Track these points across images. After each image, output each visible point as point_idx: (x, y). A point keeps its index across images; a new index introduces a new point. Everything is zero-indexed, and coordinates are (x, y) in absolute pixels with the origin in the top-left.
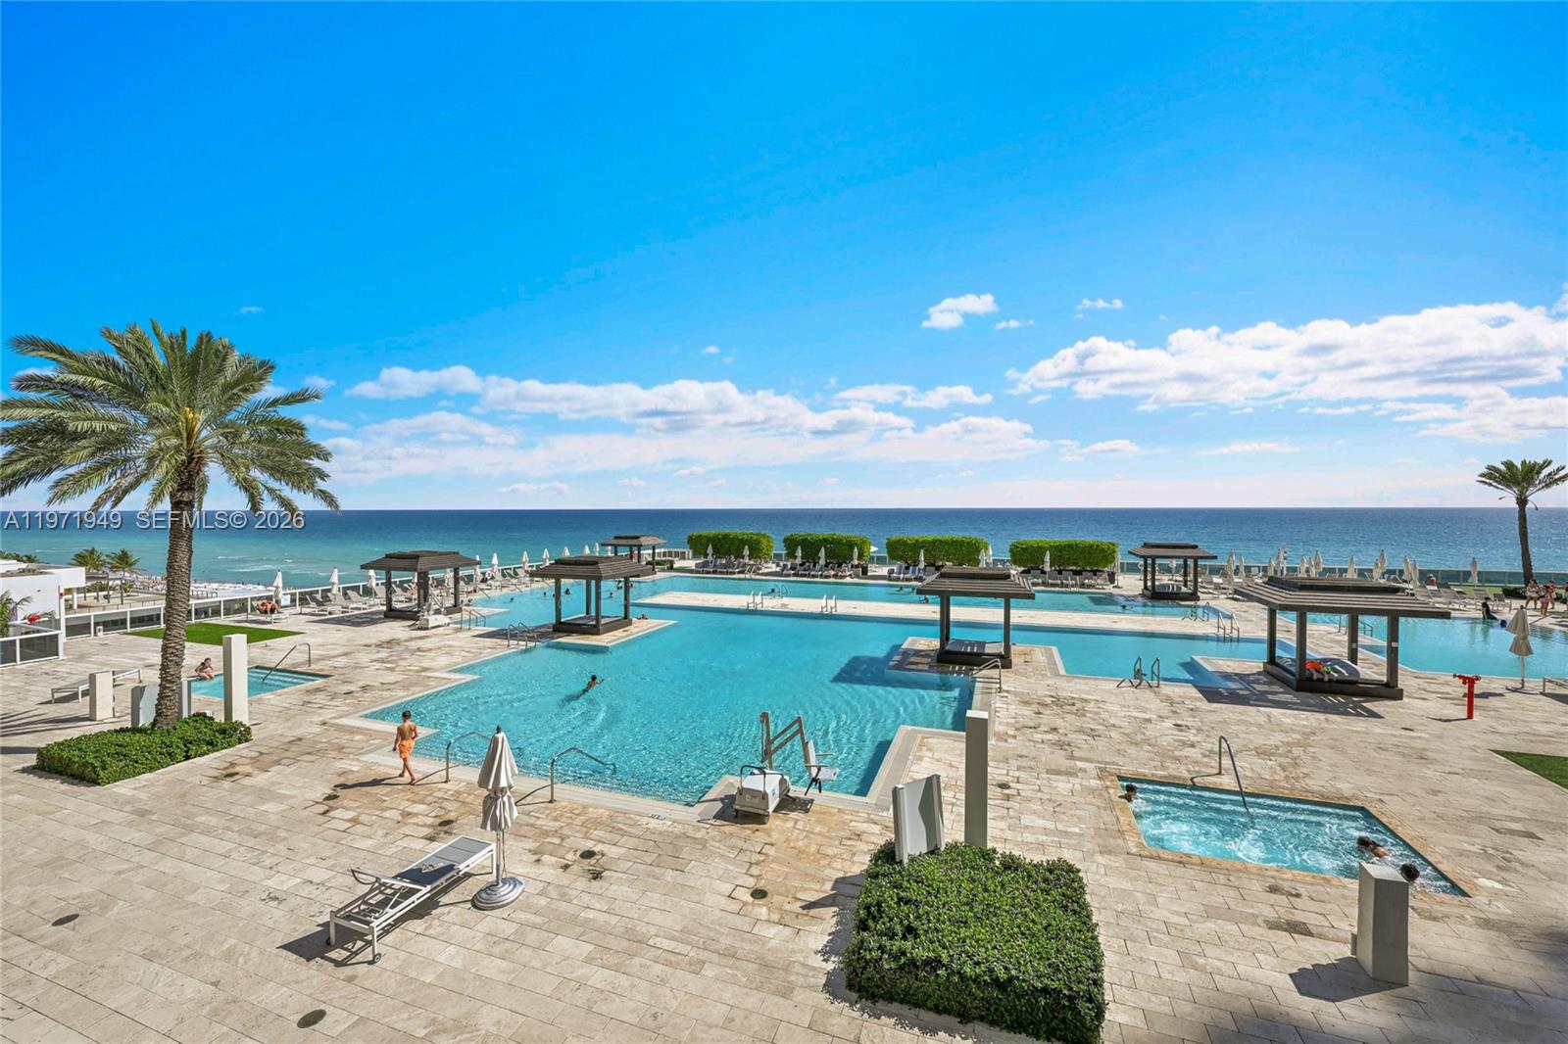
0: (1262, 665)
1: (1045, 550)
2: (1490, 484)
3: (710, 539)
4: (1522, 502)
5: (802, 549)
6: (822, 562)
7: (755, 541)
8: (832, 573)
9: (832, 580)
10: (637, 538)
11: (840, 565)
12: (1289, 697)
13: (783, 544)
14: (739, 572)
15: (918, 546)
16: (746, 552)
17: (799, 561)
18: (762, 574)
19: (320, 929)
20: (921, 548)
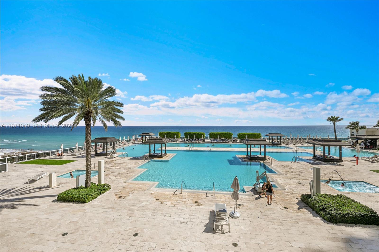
0: (312, 157)
1: (246, 135)
2: (329, 121)
3: (165, 134)
4: (334, 124)
5: (189, 136)
6: (195, 139)
7: (177, 134)
8: (197, 141)
9: (198, 143)
10: (149, 133)
11: (199, 139)
12: (323, 163)
13: (184, 135)
14: (174, 142)
15: (218, 134)
16: (175, 137)
17: (189, 139)
18: (179, 142)
19: (205, 227)
20: (218, 135)
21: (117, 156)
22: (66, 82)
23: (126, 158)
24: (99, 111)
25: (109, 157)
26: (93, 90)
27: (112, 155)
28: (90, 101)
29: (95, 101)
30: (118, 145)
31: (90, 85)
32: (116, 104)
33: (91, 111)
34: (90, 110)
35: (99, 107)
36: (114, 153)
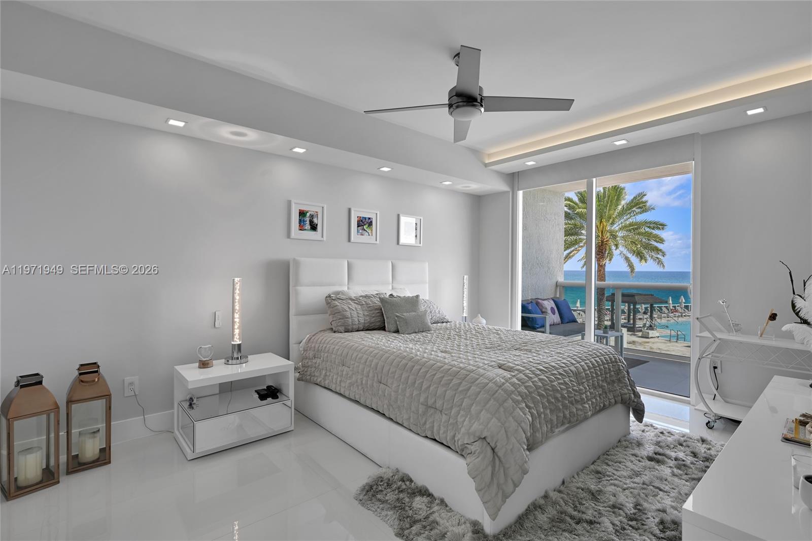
21: (659, 335)
22: (571, 202)
23: (681, 343)
24: (621, 242)
25: (640, 335)
26: (609, 206)
27: (647, 331)
28: (605, 224)
29: (613, 224)
30: (663, 315)
31: (605, 198)
32: (651, 226)
33: (607, 241)
34: (605, 240)
35: (620, 234)
36: (651, 327)
